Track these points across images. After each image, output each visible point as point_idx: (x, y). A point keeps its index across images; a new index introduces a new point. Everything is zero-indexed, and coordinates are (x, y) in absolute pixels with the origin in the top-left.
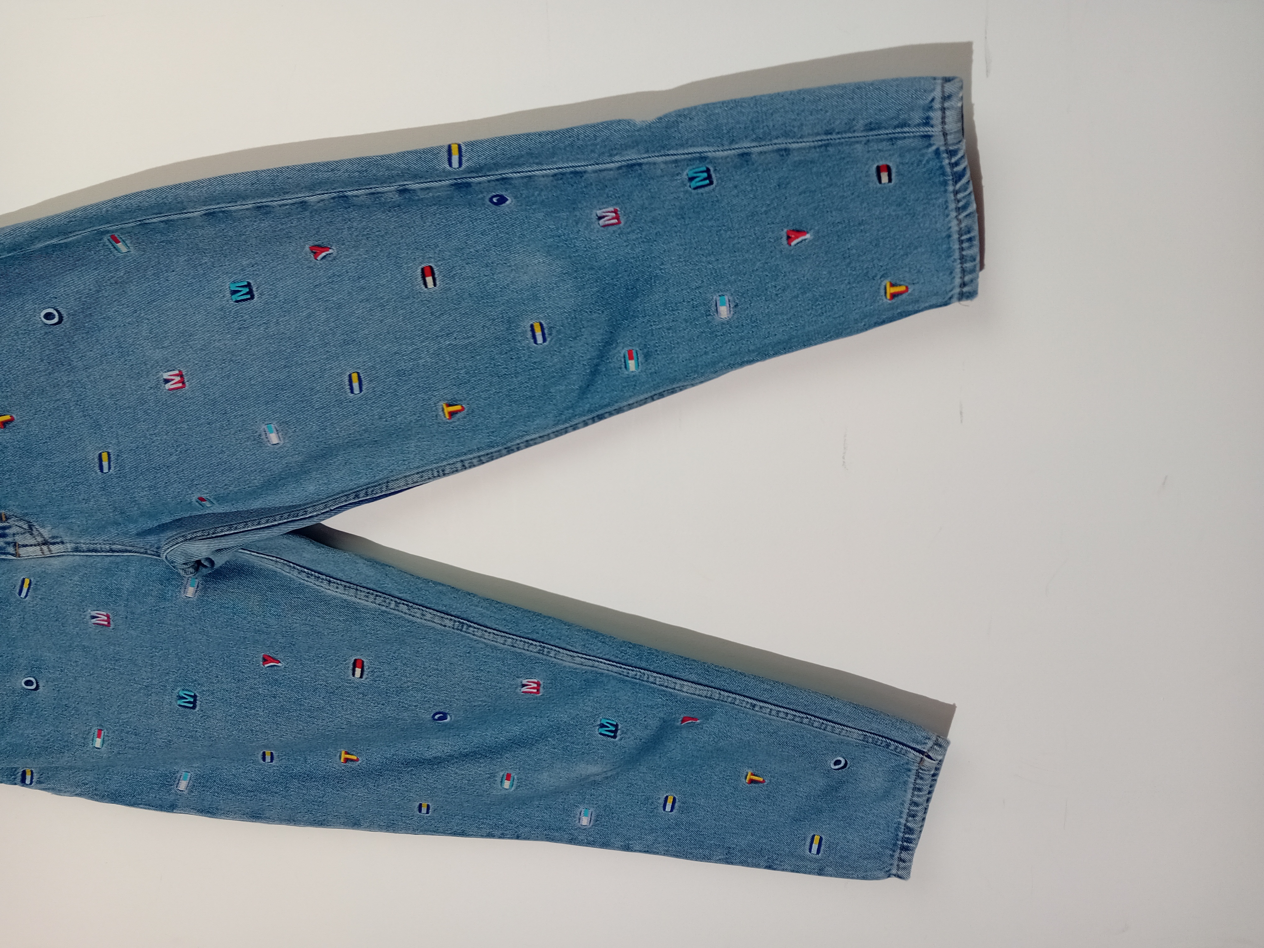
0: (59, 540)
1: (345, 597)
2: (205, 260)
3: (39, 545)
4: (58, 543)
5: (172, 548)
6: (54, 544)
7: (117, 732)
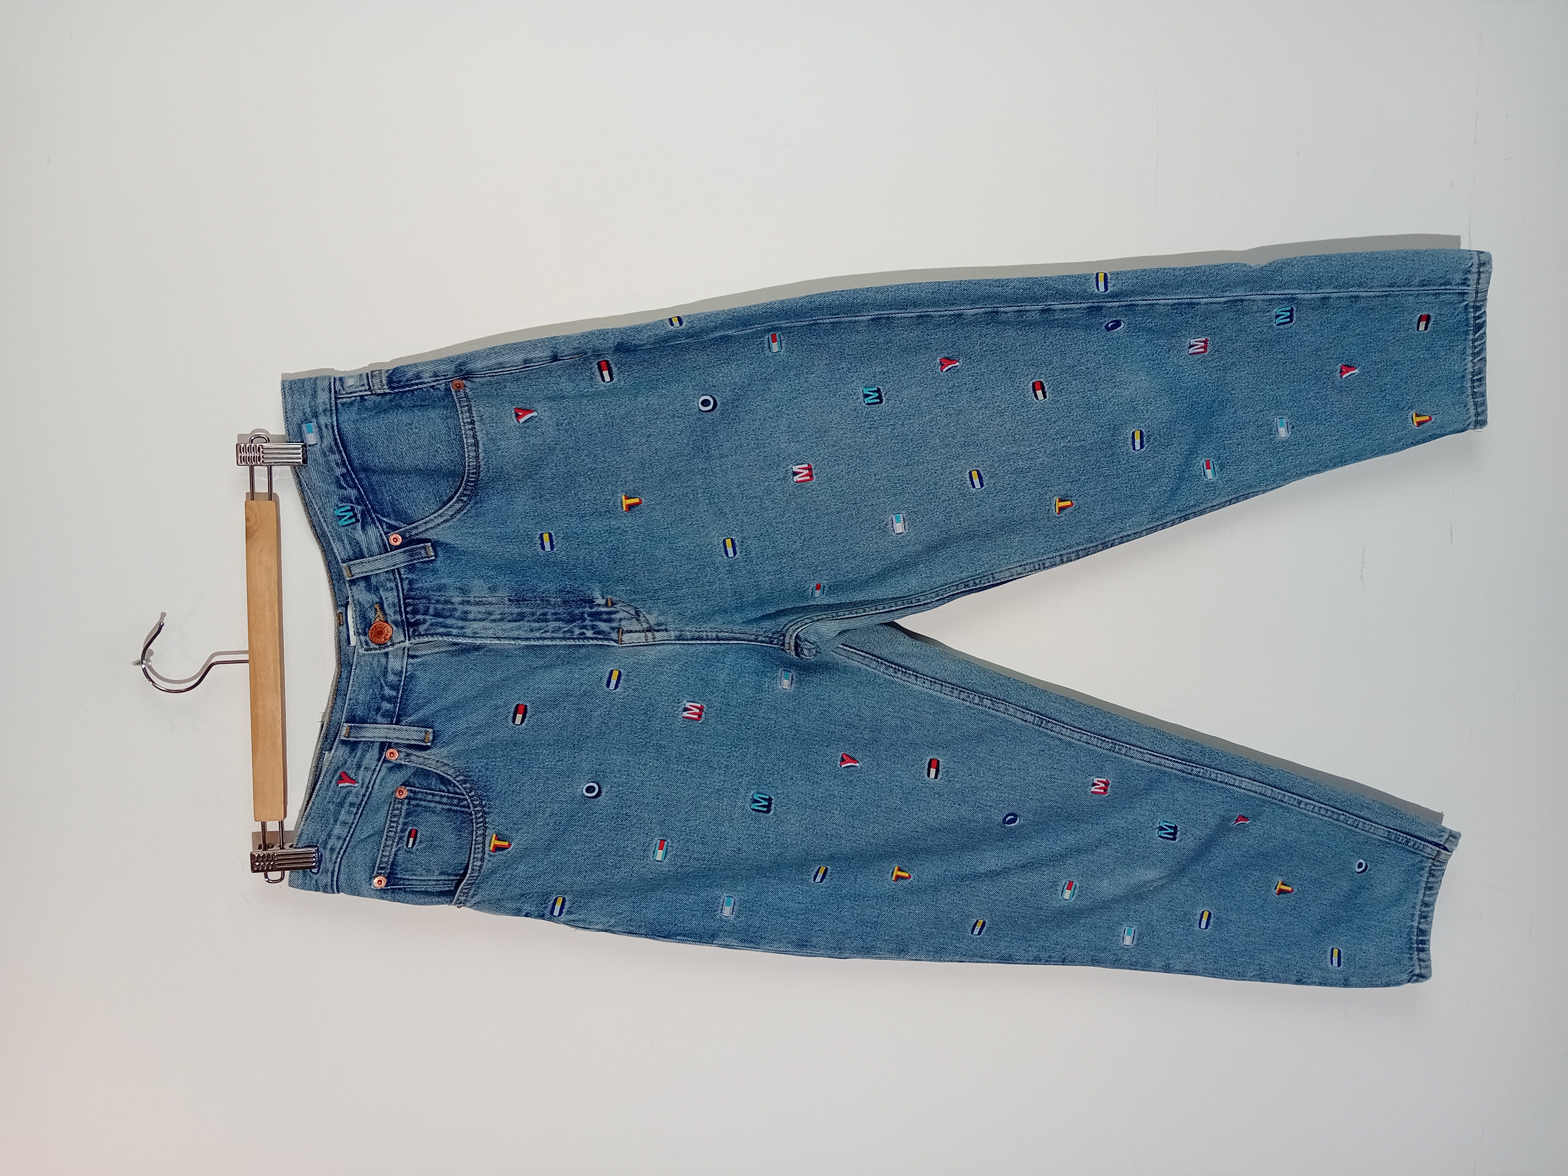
0: (663, 627)
1: (930, 692)
2: (844, 365)
3: (643, 631)
4: (662, 631)
5: (803, 628)
6: (658, 631)
7: (682, 842)
